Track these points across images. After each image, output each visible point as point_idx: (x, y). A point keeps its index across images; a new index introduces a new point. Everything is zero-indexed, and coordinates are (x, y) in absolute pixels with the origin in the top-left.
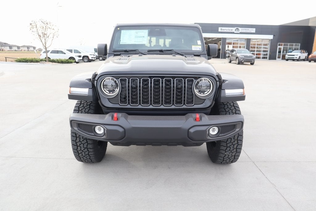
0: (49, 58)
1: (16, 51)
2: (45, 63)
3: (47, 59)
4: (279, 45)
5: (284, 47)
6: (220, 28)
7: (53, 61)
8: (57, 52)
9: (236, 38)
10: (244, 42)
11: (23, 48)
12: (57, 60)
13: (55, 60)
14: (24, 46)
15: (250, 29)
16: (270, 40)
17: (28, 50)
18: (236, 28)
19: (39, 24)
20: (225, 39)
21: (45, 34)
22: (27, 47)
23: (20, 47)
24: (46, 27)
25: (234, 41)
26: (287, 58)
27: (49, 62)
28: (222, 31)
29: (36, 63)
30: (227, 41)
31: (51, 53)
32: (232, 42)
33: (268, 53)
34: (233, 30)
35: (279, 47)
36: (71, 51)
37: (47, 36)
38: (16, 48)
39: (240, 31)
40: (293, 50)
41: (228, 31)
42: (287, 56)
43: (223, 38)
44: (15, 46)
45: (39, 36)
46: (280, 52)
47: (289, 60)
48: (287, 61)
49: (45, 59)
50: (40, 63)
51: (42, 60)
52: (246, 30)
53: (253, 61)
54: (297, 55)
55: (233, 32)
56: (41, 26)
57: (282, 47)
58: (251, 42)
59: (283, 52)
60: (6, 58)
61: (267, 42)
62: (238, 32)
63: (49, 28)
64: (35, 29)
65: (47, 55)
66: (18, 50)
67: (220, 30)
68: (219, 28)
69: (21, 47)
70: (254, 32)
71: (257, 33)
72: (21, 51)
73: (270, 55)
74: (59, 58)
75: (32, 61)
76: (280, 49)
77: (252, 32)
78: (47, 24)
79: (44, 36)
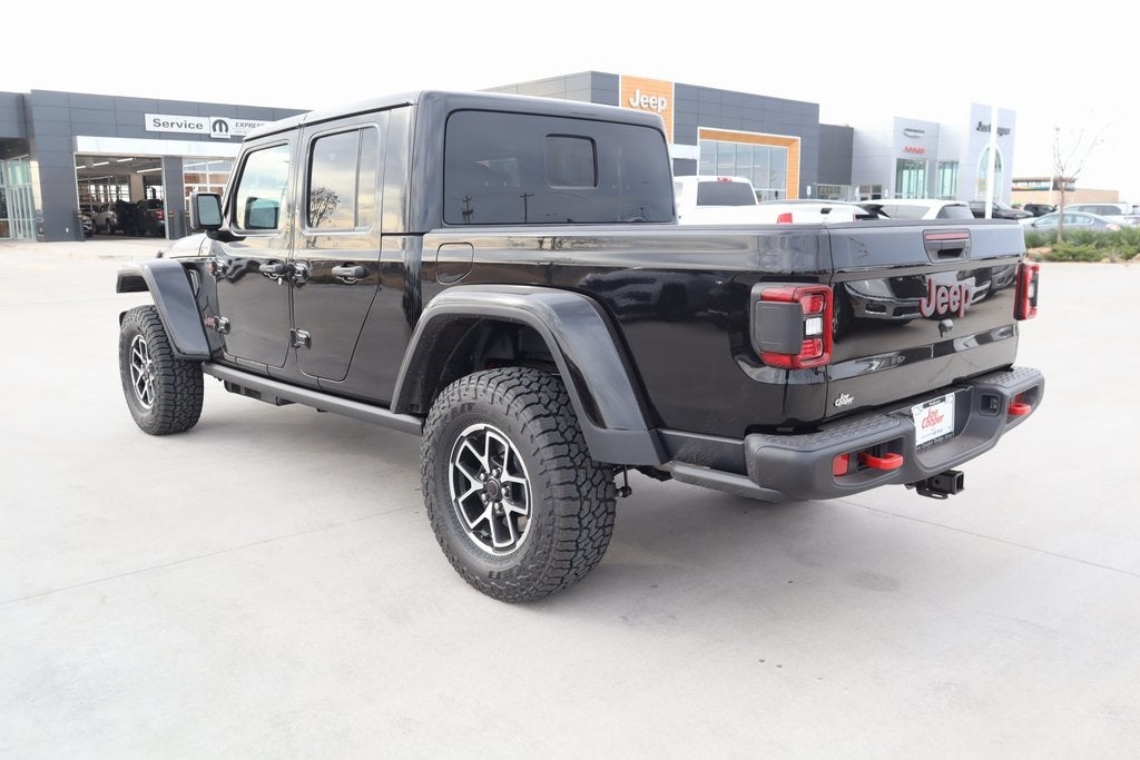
6: (149, 118)
20: (175, 161)
25: (211, 167)
28: (161, 129)
30: (184, 167)
32: (207, 173)
34: (206, 124)
39: (233, 131)
41: (183, 130)
55: (207, 132)
62: (223, 135)
67: (150, 127)
68: (146, 115)
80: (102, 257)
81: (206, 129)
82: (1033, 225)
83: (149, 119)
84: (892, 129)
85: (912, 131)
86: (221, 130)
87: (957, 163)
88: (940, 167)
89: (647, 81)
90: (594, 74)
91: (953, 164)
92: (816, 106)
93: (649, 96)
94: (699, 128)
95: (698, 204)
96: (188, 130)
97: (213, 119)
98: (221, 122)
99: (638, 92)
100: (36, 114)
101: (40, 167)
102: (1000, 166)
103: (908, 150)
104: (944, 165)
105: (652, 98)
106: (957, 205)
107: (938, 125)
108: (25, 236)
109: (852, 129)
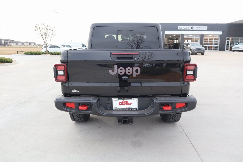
0: (48, 51)
1: (20, 46)
2: (46, 55)
3: (47, 52)
4: (227, 39)
5: (231, 41)
6: (179, 27)
7: (51, 54)
8: (54, 47)
9: (192, 35)
10: (199, 37)
11: (26, 44)
12: (55, 53)
13: (52, 53)
14: (26, 42)
15: (203, 27)
16: (219, 35)
17: (29, 45)
18: (192, 26)
19: (42, 26)
20: (183, 35)
21: (46, 34)
22: (29, 43)
23: (23, 43)
24: (47, 28)
25: (190, 36)
26: (233, 49)
27: (48, 54)
28: (181, 29)
29: (39, 55)
30: (185, 37)
31: (49, 47)
32: (189, 37)
33: (218, 46)
35: (227, 41)
36: (64, 46)
37: (47, 35)
38: (20, 44)
39: (195, 29)
40: (239, 43)
41: (185, 29)
42: (233, 48)
43: (181, 35)
44: (20, 42)
45: (41, 35)
46: (228, 45)
47: (235, 51)
48: (233, 52)
49: (46, 52)
50: (42, 55)
51: (43, 53)
52: (199, 28)
53: (203, 52)
54: (242, 47)
55: (190, 29)
56: (43, 28)
57: (230, 41)
58: (204, 37)
59: (231, 45)
60: (18, 51)
61: (218, 37)
62: (193, 30)
63: (49, 29)
64: (39, 30)
65: (47, 49)
66: (22, 45)
67: (179, 29)
69: (25, 43)
70: (207, 29)
71: (208, 30)
72: (25, 46)
73: (220, 48)
74: (56, 51)
75: (36, 54)
76: (228, 42)
77: (205, 29)
78: (48, 26)
79: (45, 36)
96: (186, 29)
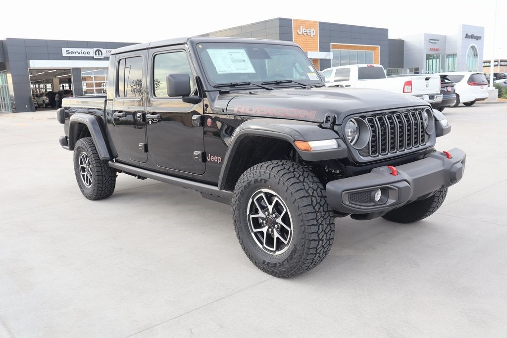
9: (99, 68)
20: (78, 70)
25: (95, 73)
28: (70, 55)
30: (82, 73)
32: (93, 76)
34: (92, 52)
43: (73, 69)
62: (100, 57)
80: (50, 119)
81: (92, 54)
82: (505, 83)
83: (64, 50)
84: (423, 39)
85: (433, 40)
86: (99, 55)
87: (456, 55)
88: (447, 57)
89: (305, 21)
90: (280, 19)
91: (454, 55)
92: (387, 30)
93: (307, 29)
94: (331, 43)
95: (359, 79)
96: (83, 55)
97: (95, 49)
98: (99, 50)
99: (301, 27)
100: (9, 50)
101: (12, 76)
102: (477, 55)
103: (431, 49)
104: (448, 56)
105: (308, 29)
106: (478, 74)
107: (446, 36)
108: (6, 110)
109: (403, 41)
